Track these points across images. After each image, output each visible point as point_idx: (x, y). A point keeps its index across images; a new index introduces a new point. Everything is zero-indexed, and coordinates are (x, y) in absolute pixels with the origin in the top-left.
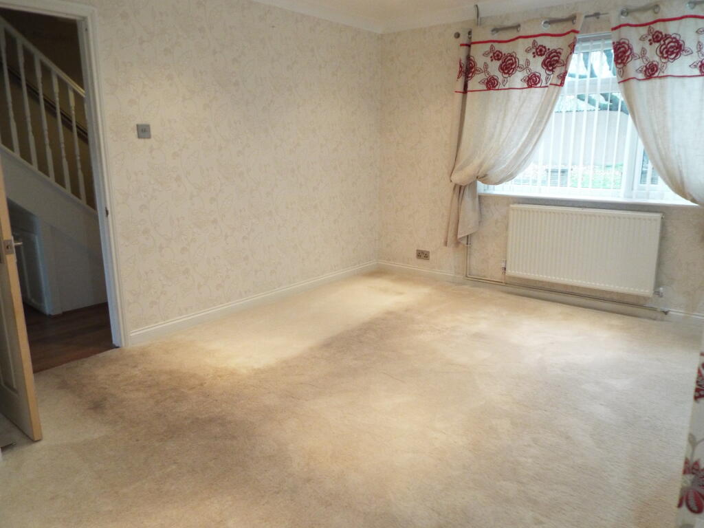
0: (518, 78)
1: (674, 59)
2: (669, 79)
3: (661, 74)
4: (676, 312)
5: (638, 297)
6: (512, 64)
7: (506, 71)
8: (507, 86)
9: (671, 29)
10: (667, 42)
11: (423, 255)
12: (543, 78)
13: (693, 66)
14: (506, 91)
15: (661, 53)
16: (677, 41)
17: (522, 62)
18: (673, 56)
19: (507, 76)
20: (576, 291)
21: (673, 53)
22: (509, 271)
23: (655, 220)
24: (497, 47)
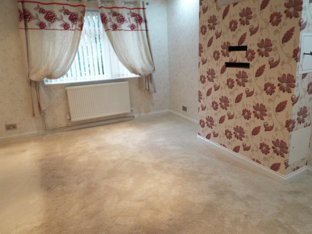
0: (57, 24)
1: (122, 23)
2: (123, 31)
3: (119, 29)
4: (136, 115)
5: (123, 114)
6: (53, 17)
7: (50, 20)
8: (51, 28)
9: (120, 11)
10: (119, 16)
11: (11, 127)
12: (71, 25)
13: (128, 26)
14: (52, 30)
15: (118, 20)
16: (122, 17)
17: (58, 16)
18: (122, 22)
19: (50, 22)
20: (101, 119)
21: (122, 21)
22: (73, 119)
23: (127, 84)
24: (41, 6)
